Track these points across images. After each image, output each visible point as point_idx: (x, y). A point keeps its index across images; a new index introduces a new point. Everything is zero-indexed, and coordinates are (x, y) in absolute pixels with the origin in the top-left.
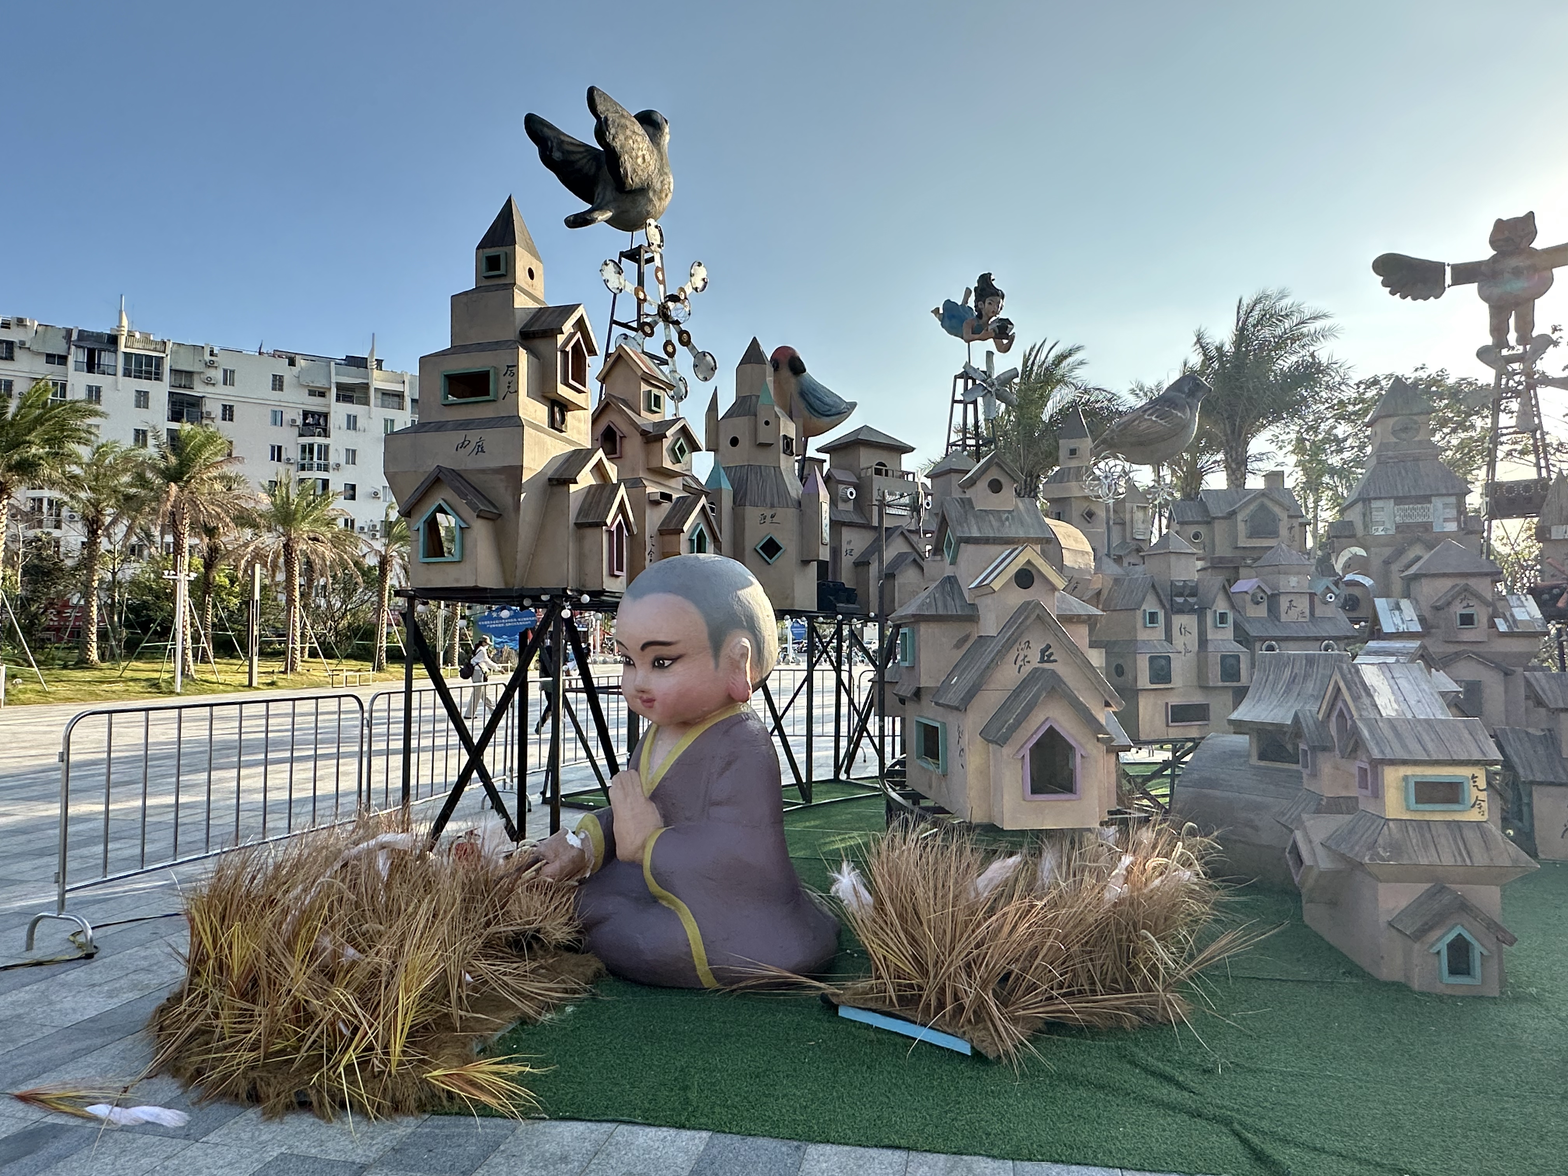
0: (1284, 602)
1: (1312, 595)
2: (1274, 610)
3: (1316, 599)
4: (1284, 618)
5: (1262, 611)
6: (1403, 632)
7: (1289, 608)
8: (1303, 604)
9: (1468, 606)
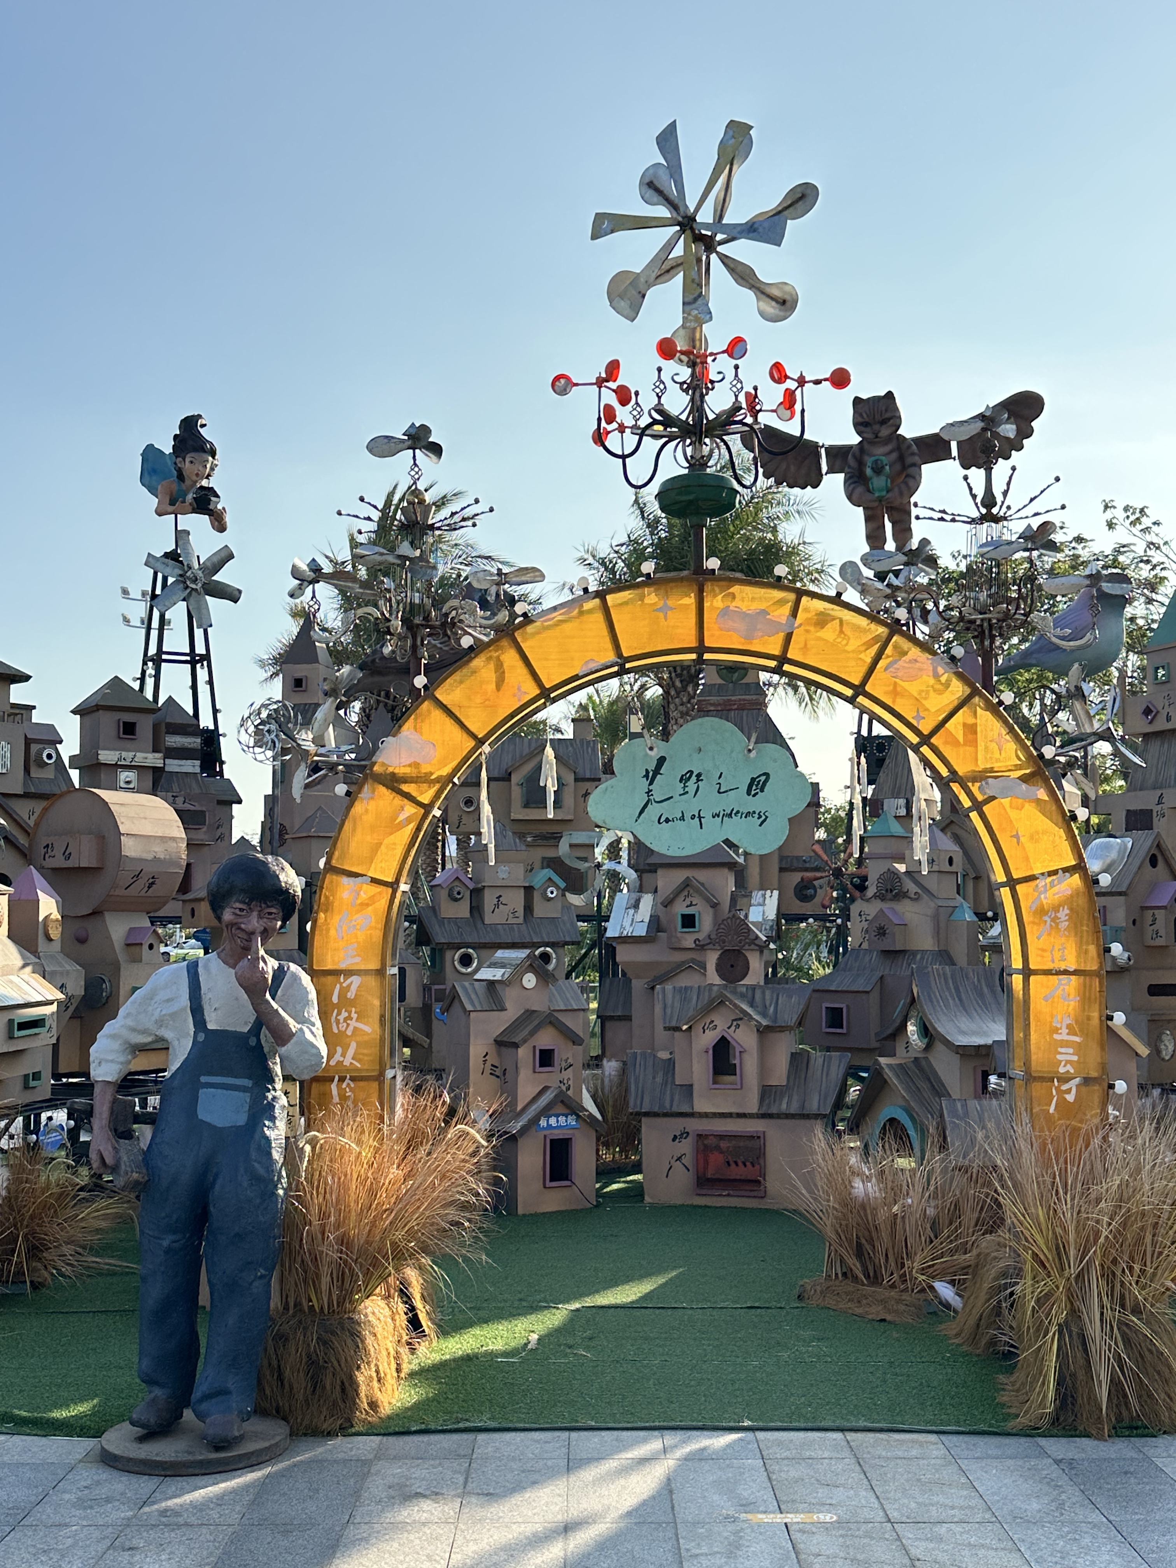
0: (489, 899)
1: (529, 890)
2: (476, 909)
3: (537, 896)
4: (489, 919)
5: (462, 910)
6: (627, 937)
7: (497, 906)
8: (517, 901)
9: (691, 905)
